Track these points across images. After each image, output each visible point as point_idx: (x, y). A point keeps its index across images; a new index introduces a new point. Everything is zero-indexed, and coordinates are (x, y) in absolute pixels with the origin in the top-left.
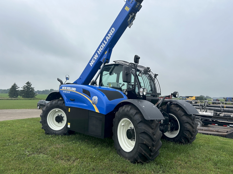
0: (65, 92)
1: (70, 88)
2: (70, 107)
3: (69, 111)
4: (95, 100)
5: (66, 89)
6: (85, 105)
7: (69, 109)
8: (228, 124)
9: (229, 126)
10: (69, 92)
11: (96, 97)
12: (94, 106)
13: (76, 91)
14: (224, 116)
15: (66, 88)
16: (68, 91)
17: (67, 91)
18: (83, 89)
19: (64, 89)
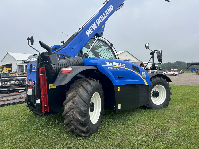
0: (112, 68)
1: (117, 64)
2: (119, 86)
3: (119, 90)
4: (144, 75)
5: (113, 65)
6: (137, 80)
7: (119, 88)
8: (18, 90)
9: (19, 92)
10: (118, 69)
11: (144, 73)
12: (144, 80)
13: (125, 67)
14: (11, 85)
15: (111, 63)
16: (117, 67)
17: (114, 67)
18: (132, 65)
19: (110, 65)
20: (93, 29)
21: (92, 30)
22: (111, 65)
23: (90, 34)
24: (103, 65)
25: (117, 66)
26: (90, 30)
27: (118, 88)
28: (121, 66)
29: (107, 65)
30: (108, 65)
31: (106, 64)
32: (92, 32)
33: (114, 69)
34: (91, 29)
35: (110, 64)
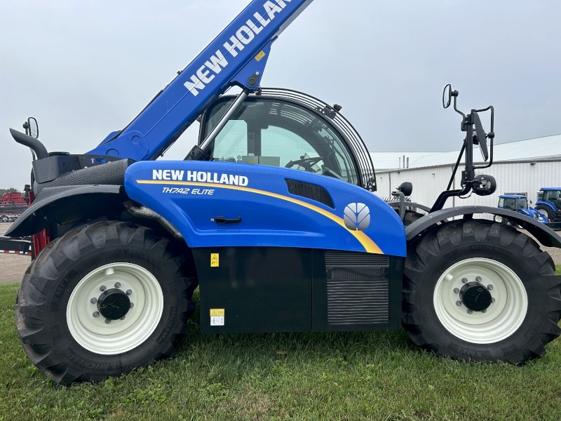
0: (182, 191)
1: (207, 175)
2: (214, 250)
3: (215, 264)
4: (357, 214)
5: (185, 178)
7: (215, 257)
10: (210, 192)
11: (361, 205)
13: (246, 184)
15: (178, 175)
16: (202, 188)
17: (192, 188)
18: (286, 179)
19: (172, 180)
20: (212, 72)
21: (208, 76)
22: (177, 180)
23: (202, 87)
24: (139, 182)
25: (206, 182)
26: (202, 76)
27: (212, 255)
28: (224, 183)
29: (157, 179)
30: (163, 179)
31: (154, 178)
32: (207, 81)
33: (190, 192)
34: (203, 72)
35: (171, 177)
